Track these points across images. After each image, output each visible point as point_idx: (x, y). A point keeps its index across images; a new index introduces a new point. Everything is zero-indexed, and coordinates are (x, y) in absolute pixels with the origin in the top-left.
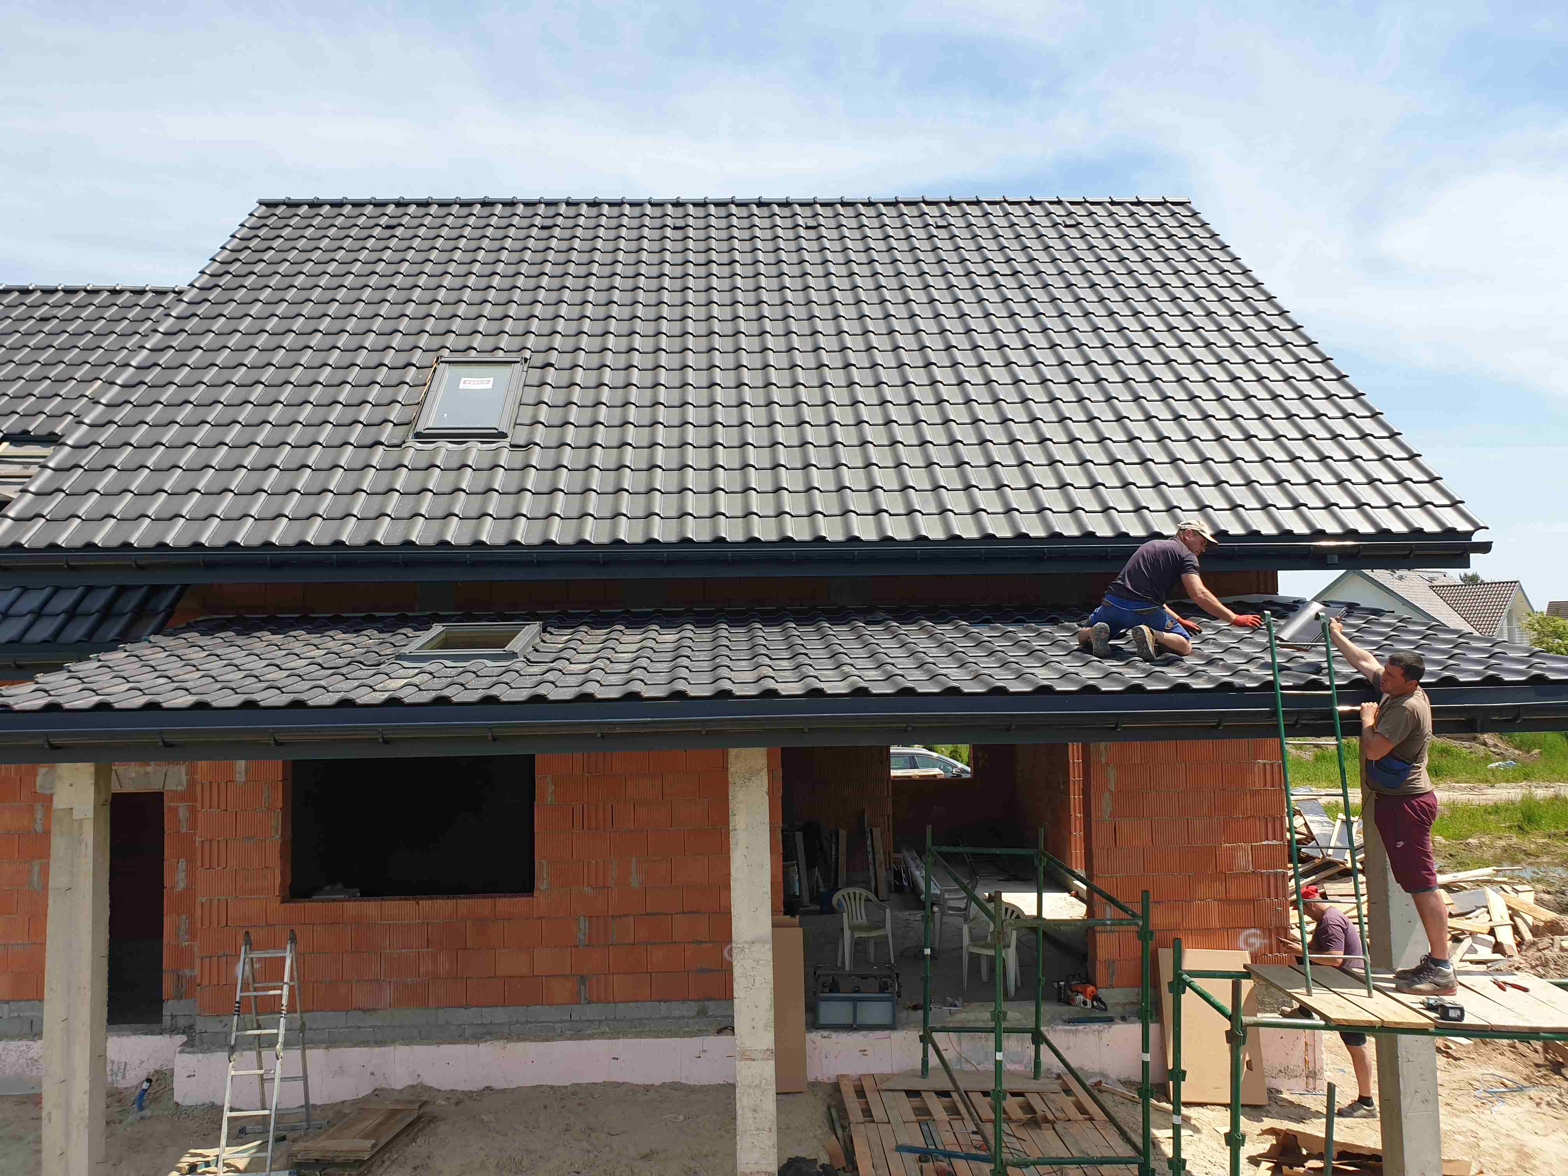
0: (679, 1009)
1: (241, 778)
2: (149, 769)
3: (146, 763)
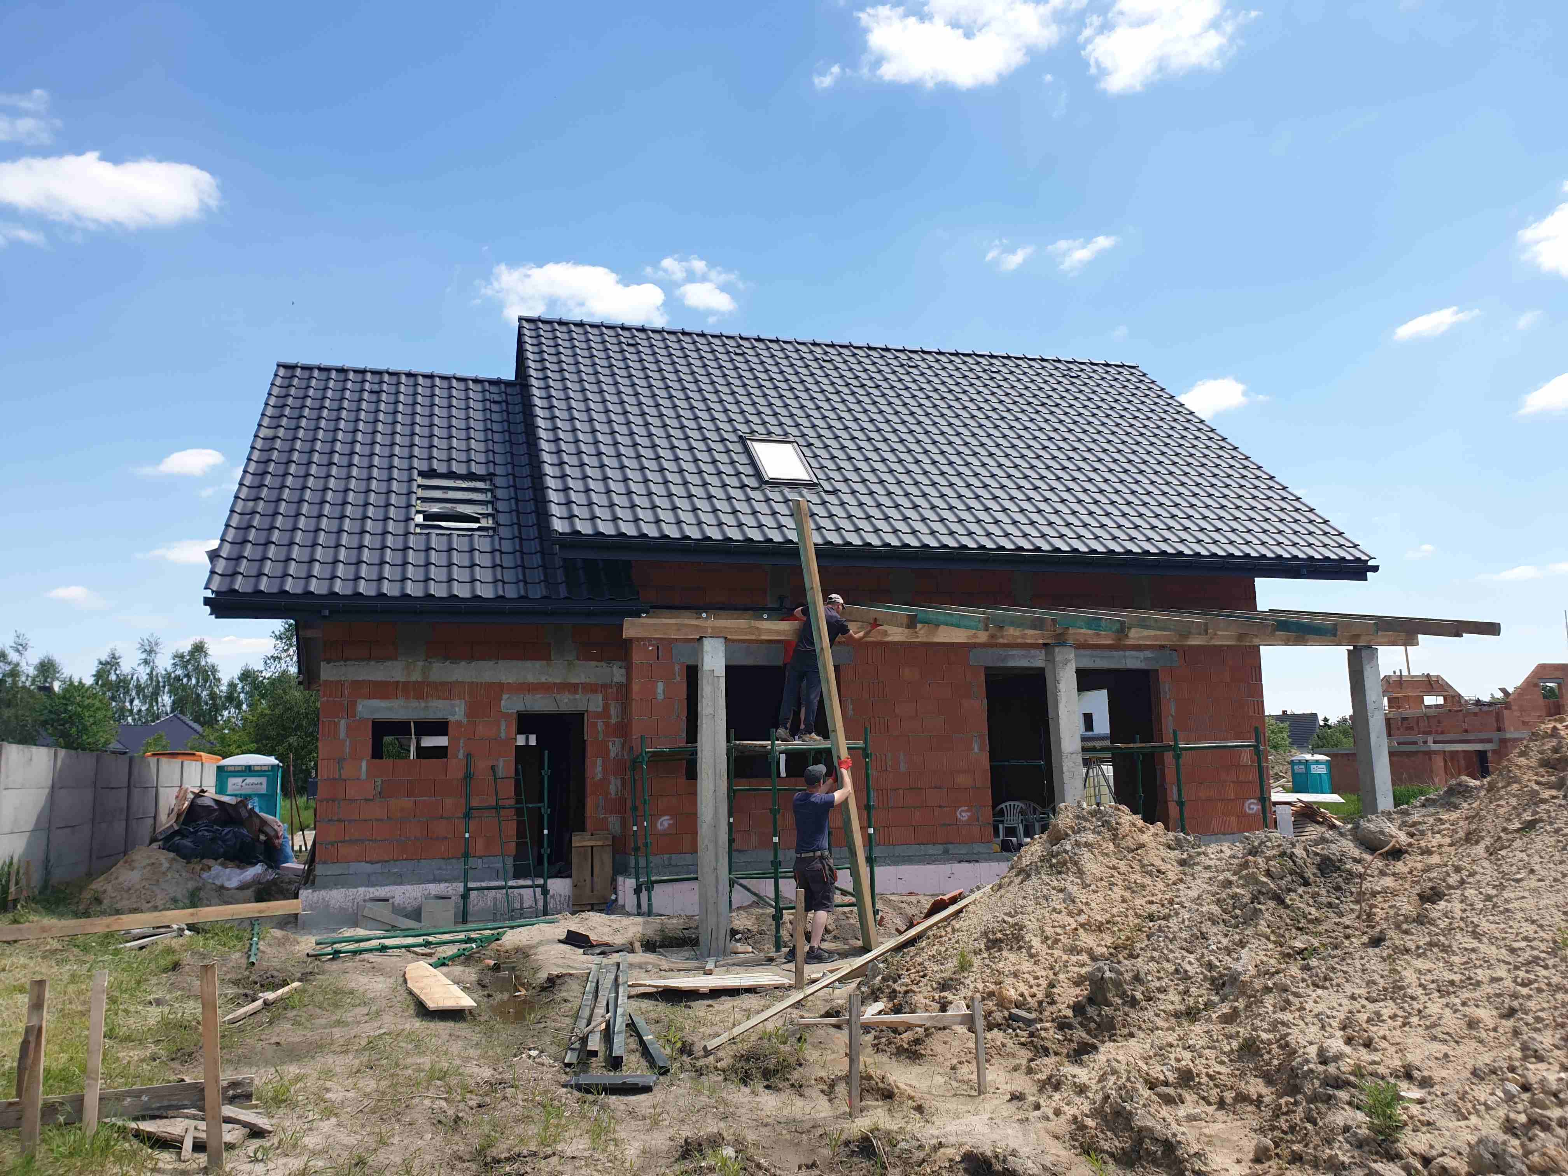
0: (931, 850)
1: (660, 697)
2: (577, 697)
3: (576, 692)
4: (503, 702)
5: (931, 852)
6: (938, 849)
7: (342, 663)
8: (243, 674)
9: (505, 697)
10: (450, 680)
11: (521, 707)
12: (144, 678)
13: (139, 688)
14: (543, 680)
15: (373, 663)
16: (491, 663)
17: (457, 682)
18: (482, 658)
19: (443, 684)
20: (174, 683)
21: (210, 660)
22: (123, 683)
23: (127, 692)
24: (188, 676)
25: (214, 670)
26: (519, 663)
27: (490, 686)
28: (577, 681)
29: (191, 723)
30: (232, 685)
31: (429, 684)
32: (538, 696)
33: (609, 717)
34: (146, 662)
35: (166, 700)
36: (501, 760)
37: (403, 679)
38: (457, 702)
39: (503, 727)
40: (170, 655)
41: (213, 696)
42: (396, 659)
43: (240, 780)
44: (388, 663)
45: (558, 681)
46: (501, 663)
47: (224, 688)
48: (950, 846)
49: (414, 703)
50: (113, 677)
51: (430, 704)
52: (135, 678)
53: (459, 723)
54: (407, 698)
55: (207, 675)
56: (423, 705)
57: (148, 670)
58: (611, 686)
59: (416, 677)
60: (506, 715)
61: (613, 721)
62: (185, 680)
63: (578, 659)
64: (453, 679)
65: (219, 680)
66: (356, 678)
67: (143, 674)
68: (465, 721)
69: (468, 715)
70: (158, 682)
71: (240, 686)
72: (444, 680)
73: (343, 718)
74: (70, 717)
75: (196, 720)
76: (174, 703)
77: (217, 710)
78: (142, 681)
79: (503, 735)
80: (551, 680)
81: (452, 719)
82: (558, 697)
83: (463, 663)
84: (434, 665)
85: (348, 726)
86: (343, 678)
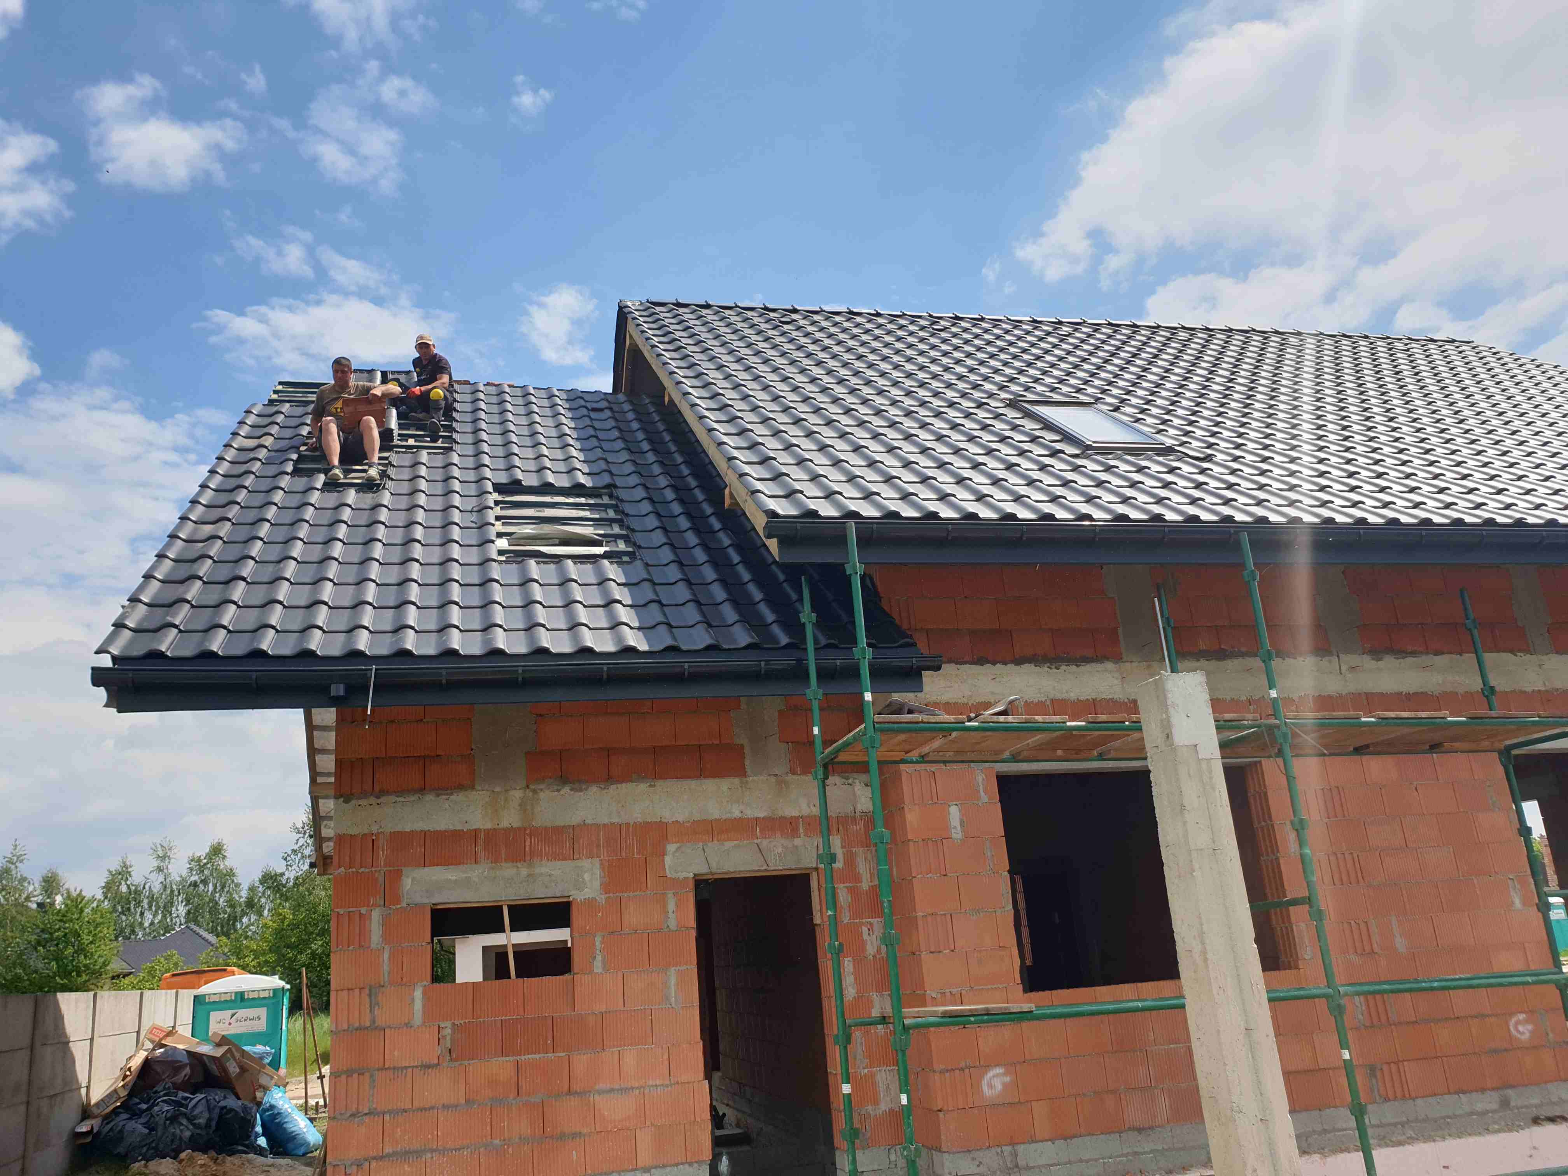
0: (1480, 1102)
1: (957, 834)
2: (797, 842)
3: (795, 833)
4: (668, 860)
5: (1479, 1107)
6: (1487, 1102)
7: (372, 800)
8: (263, 876)
9: (671, 848)
10: (568, 822)
11: (701, 869)
12: (157, 888)
13: (152, 898)
14: (736, 814)
15: (430, 797)
16: (643, 787)
17: (583, 826)
18: (625, 778)
19: (559, 830)
20: (190, 891)
21: (228, 863)
22: (136, 894)
23: (138, 903)
24: (205, 882)
25: (231, 873)
26: (693, 783)
27: (646, 827)
28: (795, 813)
29: (205, 934)
30: (252, 889)
31: (534, 832)
32: (729, 844)
33: (857, 878)
34: (160, 869)
35: (181, 910)
36: (673, 971)
37: (489, 826)
38: (586, 863)
39: (671, 906)
40: (186, 860)
41: (232, 904)
42: (473, 788)
43: (229, 1013)
44: (458, 797)
45: (761, 815)
46: (659, 783)
47: (244, 894)
48: (1510, 1092)
49: (508, 870)
50: (124, 889)
51: (537, 871)
52: (147, 887)
53: (590, 903)
54: (496, 860)
55: (226, 878)
56: (524, 872)
57: (161, 878)
58: (854, 820)
59: (510, 819)
60: (676, 883)
61: (865, 885)
62: (202, 887)
63: (793, 772)
64: (575, 820)
65: (238, 885)
66: (399, 828)
67: (156, 883)
68: (602, 898)
69: (606, 888)
70: (172, 891)
71: (261, 889)
72: (560, 823)
73: (376, 905)
74: (65, 935)
75: (213, 931)
76: (189, 912)
77: (235, 920)
78: (155, 891)
79: (672, 923)
80: (750, 813)
81: (578, 896)
82: (765, 843)
83: (594, 789)
84: (542, 795)
85: (386, 923)
86: (375, 829)
